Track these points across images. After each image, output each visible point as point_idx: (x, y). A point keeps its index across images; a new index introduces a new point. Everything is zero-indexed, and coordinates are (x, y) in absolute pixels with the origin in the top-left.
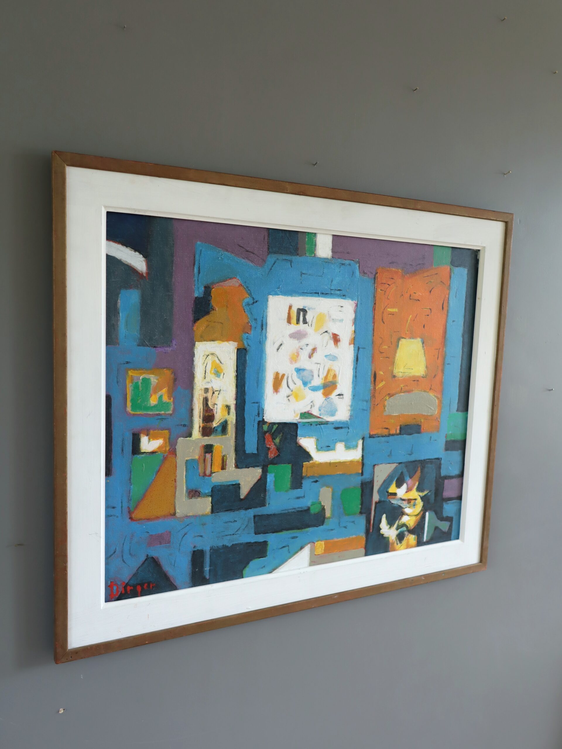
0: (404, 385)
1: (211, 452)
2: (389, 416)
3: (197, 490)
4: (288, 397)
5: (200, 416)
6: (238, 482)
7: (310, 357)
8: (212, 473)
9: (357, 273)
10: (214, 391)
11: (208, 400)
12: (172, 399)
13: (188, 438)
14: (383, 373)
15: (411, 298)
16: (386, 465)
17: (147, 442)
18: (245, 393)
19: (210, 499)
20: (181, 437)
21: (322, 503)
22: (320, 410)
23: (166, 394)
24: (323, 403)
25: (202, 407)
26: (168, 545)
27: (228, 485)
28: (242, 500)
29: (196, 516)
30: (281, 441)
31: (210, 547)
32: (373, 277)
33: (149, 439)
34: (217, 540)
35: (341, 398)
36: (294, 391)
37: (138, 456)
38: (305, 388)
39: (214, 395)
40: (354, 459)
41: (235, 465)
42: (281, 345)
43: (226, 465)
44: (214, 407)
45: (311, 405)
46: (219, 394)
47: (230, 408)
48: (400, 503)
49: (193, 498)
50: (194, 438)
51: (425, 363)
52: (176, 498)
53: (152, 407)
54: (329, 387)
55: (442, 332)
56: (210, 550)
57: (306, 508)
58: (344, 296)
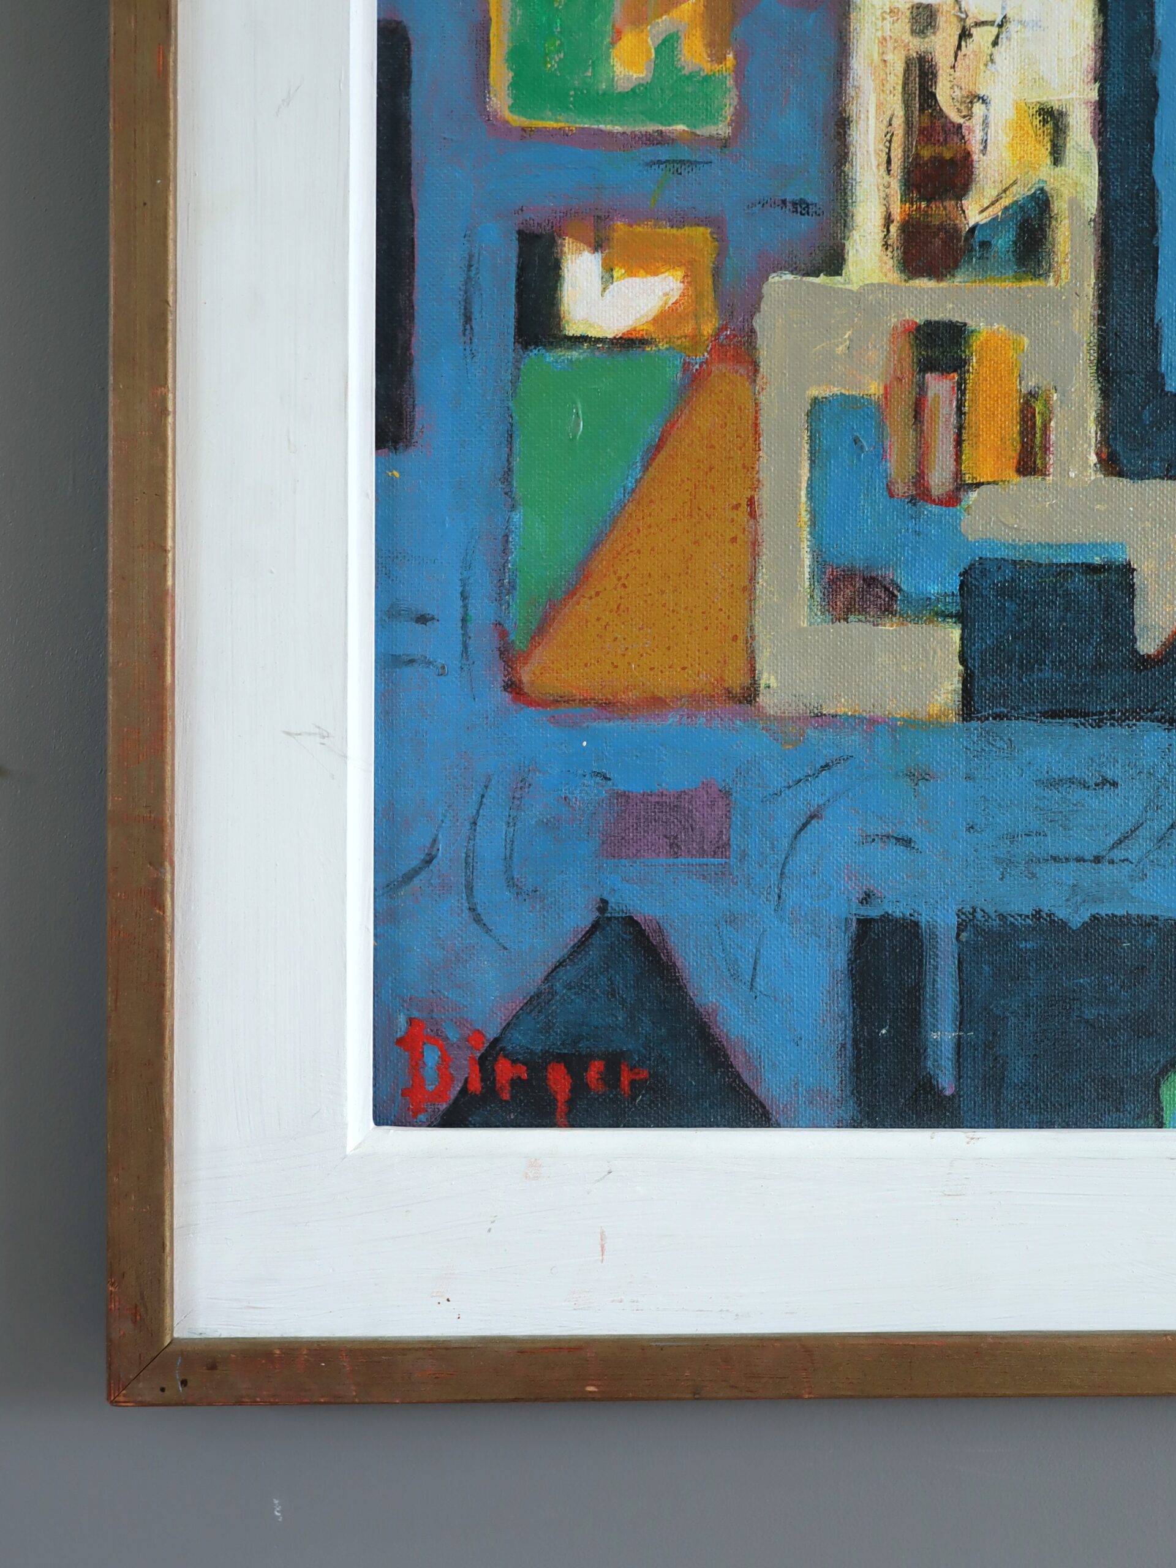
1: (958, 365)
3: (874, 574)
5: (889, 162)
6: (1120, 557)
8: (961, 486)
10: (969, 22)
11: (935, 75)
12: (730, 56)
13: (822, 279)
17: (598, 284)
18: (1152, 43)
19: (956, 633)
20: (778, 267)
23: (698, 33)
25: (900, 112)
26: (716, 861)
27: (1058, 565)
28: (1146, 662)
29: (873, 722)
31: (960, 913)
33: (608, 269)
34: (1001, 879)
37: (550, 357)
39: (969, 47)
41: (1097, 454)
43: (1045, 449)
44: (969, 116)
46: (995, 43)
47: (1067, 126)
49: (851, 618)
50: (854, 279)
52: (760, 603)
53: (623, 96)
56: (961, 928)
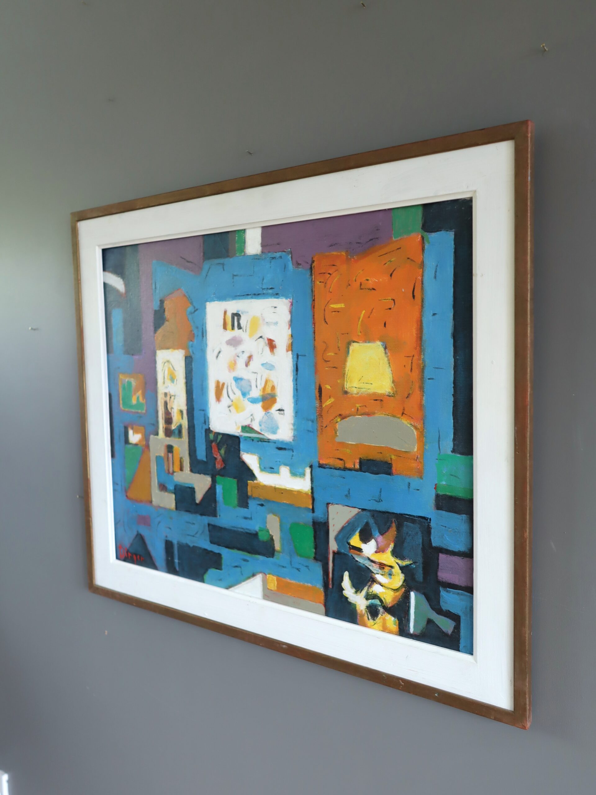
0: (360, 405)
1: (172, 452)
2: (343, 444)
3: (164, 485)
4: (229, 407)
5: (163, 418)
6: (193, 486)
7: (247, 365)
8: (174, 472)
9: (290, 266)
10: (171, 395)
11: (167, 404)
12: (145, 400)
13: (156, 437)
14: (330, 387)
15: (362, 287)
16: (343, 507)
17: (132, 435)
19: (174, 496)
20: (152, 434)
21: (270, 531)
22: (260, 425)
23: (141, 396)
24: (263, 418)
25: (164, 410)
26: (149, 527)
27: (186, 486)
28: (197, 504)
29: (165, 509)
30: (225, 452)
31: (177, 541)
32: (310, 267)
33: (133, 433)
34: (182, 537)
35: (282, 414)
36: (234, 401)
37: (128, 446)
38: (244, 399)
39: (171, 400)
40: (302, 489)
41: (189, 469)
42: (220, 352)
43: (183, 467)
44: (172, 411)
45: (252, 419)
46: (174, 399)
47: (183, 413)
48: (367, 564)
49: (162, 491)
50: (160, 437)
51: (391, 375)
52: (152, 487)
53: (134, 406)
54: (268, 400)
55: (414, 332)
56: (177, 544)
57: (254, 532)
58: (276, 295)
